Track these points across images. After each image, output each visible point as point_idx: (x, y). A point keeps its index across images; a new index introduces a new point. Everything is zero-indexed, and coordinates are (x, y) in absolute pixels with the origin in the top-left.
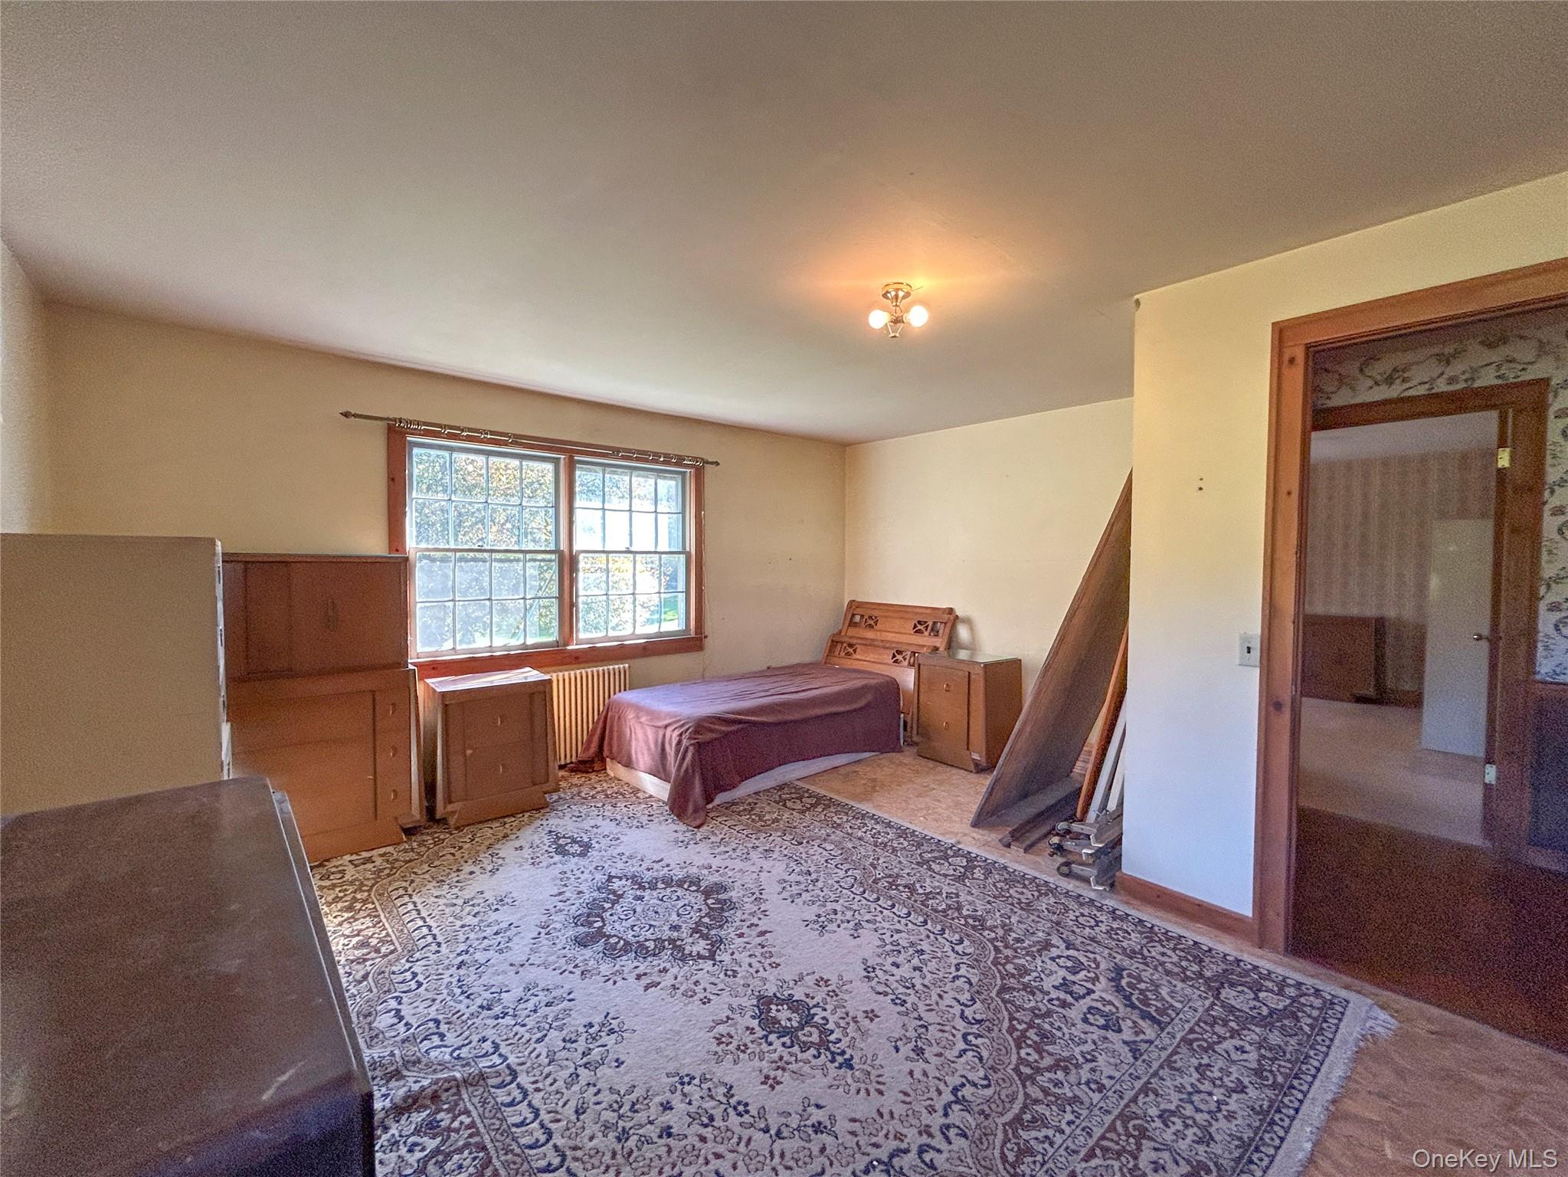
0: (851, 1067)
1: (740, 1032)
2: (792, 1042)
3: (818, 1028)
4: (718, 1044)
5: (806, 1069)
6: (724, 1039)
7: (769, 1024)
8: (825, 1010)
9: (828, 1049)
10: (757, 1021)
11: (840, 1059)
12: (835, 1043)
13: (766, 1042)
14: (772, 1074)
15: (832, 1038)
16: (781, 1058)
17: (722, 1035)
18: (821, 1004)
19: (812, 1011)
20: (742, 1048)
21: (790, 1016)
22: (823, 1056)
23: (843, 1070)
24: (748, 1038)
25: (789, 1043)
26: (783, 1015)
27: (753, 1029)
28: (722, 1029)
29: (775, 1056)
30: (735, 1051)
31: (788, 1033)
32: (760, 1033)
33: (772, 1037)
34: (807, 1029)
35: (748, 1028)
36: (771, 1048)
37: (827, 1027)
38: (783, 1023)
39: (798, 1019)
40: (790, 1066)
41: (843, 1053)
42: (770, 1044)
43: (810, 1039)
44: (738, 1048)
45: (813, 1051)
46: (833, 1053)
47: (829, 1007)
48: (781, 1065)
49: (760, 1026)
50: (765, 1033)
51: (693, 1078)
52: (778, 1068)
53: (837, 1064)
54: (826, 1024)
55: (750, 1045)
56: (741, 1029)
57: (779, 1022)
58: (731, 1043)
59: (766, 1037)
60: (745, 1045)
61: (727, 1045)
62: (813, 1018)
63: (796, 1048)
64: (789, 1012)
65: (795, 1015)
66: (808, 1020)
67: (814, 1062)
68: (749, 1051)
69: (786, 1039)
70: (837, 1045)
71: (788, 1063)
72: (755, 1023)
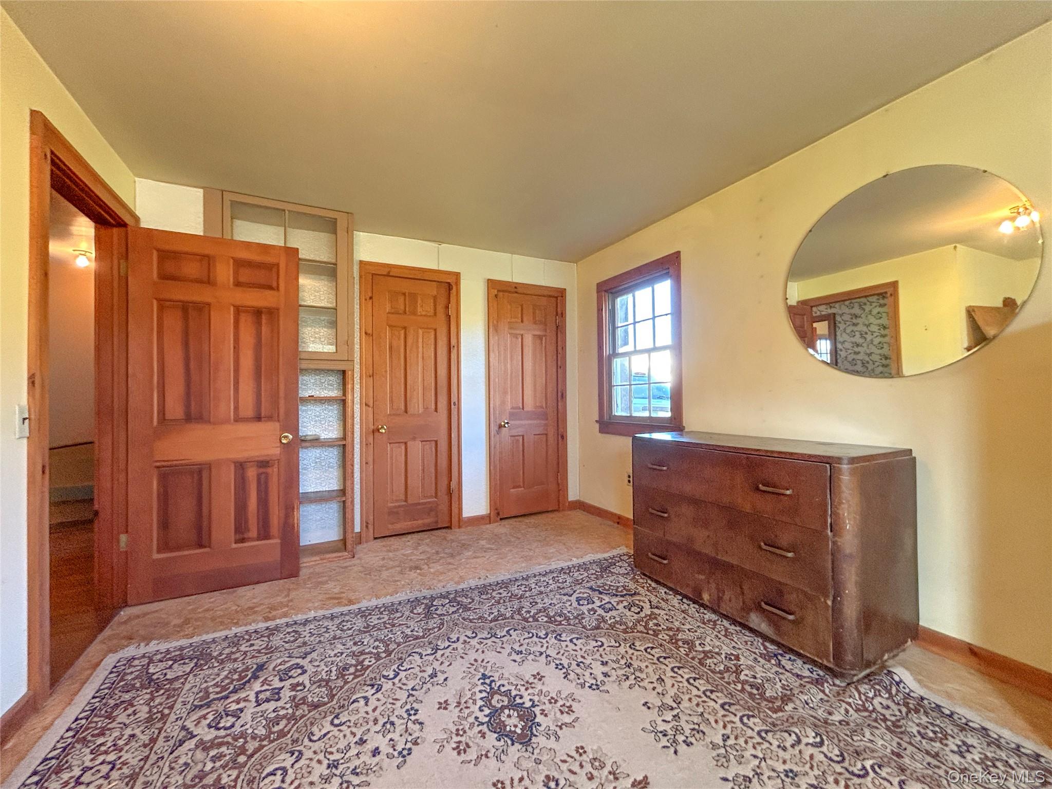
0: (483, 675)
1: (553, 713)
2: (514, 698)
3: (491, 704)
4: (571, 706)
5: (512, 680)
6: (567, 710)
7: (528, 717)
8: (476, 718)
9: (491, 689)
10: (536, 720)
11: (488, 681)
12: (485, 691)
13: (534, 702)
14: (536, 681)
15: (484, 694)
16: (527, 689)
17: (567, 713)
18: (477, 723)
19: (487, 719)
20: (553, 701)
21: (508, 719)
22: (497, 685)
23: (489, 674)
24: (548, 707)
25: (517, 698)
26: (512, 722)
27: (541, 714)
28: (567, 719)
29: (530, 691)
30: (558, 699)
31: (515, 705)
32: (537, 710)
33: (528, 704)
34: (499, 706)
35: (546, 715)
36: (531, 697)
37: (483, 703)
38: (516, 714)
39: (502, 714)
40: (522, 683)
41: (482, 684)
42: (531, 700)
43: (500, 697)
44: (556, 701)
45: (503, 689)
46: (490, 685)
47: (471, 720)
48: (528, 685)
49: (535, 716)
50: (533, 709)
51: (590, 687)
52: (531, 684)
53: (492, 678)
54: (484, 706)
55: (547, 702)
56: (551, 716)
57: (519, 716)
58: (561, 706)
59: (533, 706)
60: (551, 703)
61: (564, 705)
62: (490, 713)
63: (514, 693)
64: (507, 723)
65: (503, 719)
66: (495, 713)
67: (505, 682)
68: (549, 698)
69: (518, 701)
70: (484, 689)
71: (524, 685)
72: (539, 719)
